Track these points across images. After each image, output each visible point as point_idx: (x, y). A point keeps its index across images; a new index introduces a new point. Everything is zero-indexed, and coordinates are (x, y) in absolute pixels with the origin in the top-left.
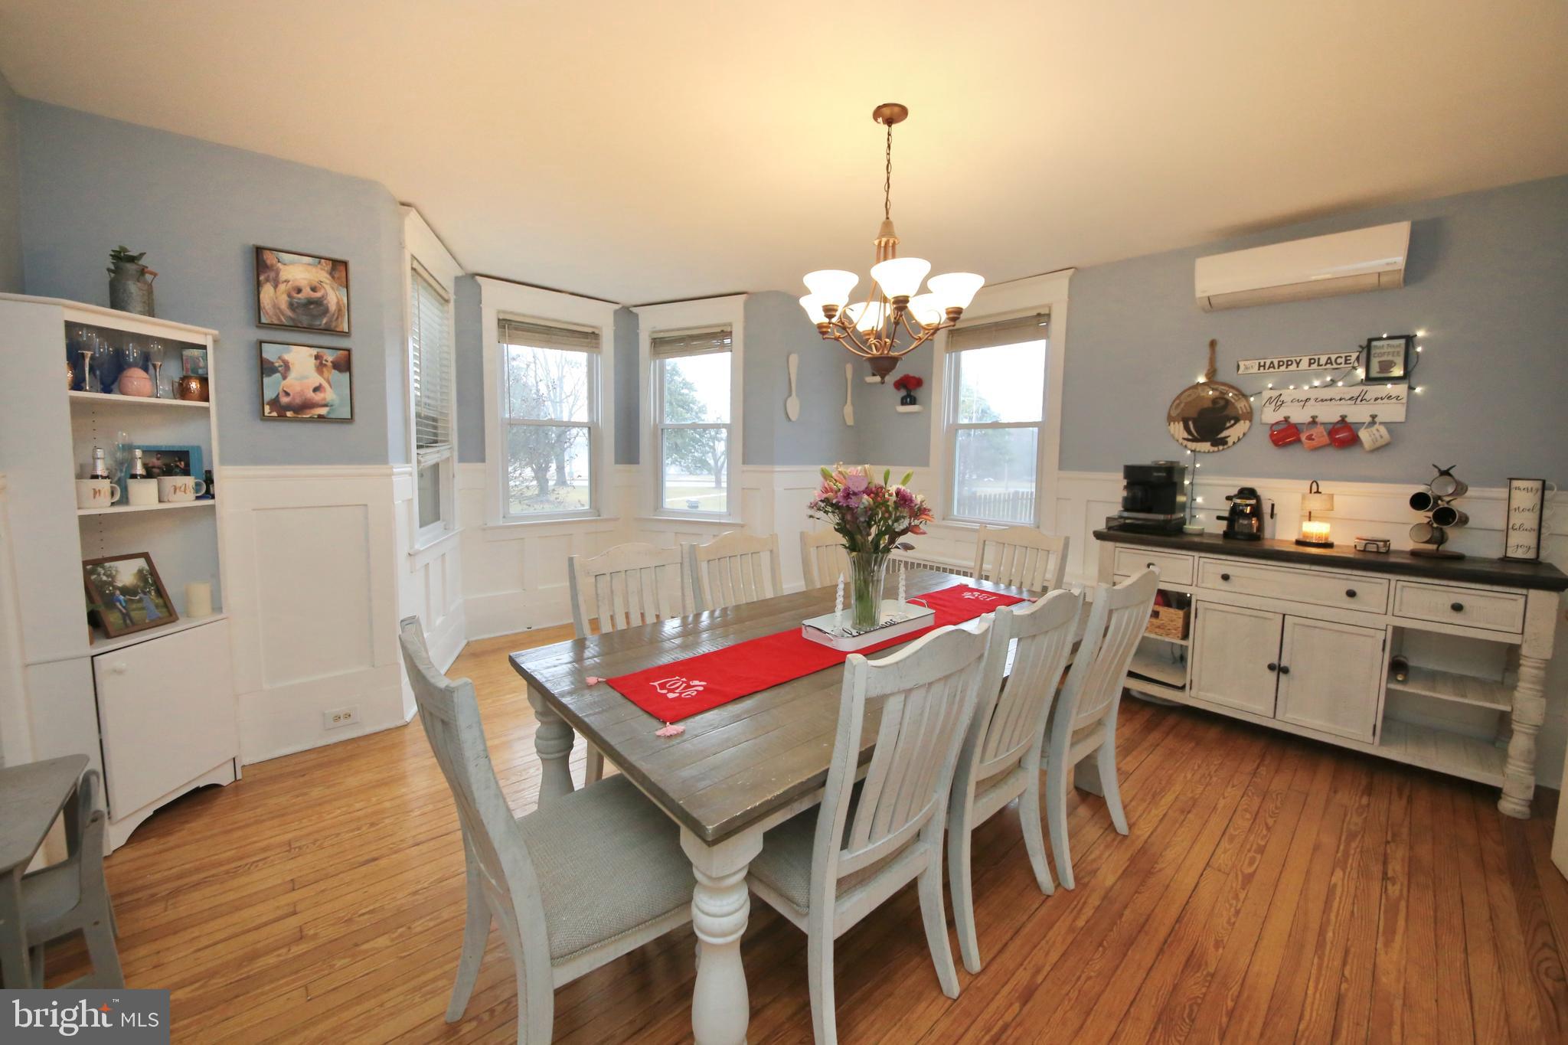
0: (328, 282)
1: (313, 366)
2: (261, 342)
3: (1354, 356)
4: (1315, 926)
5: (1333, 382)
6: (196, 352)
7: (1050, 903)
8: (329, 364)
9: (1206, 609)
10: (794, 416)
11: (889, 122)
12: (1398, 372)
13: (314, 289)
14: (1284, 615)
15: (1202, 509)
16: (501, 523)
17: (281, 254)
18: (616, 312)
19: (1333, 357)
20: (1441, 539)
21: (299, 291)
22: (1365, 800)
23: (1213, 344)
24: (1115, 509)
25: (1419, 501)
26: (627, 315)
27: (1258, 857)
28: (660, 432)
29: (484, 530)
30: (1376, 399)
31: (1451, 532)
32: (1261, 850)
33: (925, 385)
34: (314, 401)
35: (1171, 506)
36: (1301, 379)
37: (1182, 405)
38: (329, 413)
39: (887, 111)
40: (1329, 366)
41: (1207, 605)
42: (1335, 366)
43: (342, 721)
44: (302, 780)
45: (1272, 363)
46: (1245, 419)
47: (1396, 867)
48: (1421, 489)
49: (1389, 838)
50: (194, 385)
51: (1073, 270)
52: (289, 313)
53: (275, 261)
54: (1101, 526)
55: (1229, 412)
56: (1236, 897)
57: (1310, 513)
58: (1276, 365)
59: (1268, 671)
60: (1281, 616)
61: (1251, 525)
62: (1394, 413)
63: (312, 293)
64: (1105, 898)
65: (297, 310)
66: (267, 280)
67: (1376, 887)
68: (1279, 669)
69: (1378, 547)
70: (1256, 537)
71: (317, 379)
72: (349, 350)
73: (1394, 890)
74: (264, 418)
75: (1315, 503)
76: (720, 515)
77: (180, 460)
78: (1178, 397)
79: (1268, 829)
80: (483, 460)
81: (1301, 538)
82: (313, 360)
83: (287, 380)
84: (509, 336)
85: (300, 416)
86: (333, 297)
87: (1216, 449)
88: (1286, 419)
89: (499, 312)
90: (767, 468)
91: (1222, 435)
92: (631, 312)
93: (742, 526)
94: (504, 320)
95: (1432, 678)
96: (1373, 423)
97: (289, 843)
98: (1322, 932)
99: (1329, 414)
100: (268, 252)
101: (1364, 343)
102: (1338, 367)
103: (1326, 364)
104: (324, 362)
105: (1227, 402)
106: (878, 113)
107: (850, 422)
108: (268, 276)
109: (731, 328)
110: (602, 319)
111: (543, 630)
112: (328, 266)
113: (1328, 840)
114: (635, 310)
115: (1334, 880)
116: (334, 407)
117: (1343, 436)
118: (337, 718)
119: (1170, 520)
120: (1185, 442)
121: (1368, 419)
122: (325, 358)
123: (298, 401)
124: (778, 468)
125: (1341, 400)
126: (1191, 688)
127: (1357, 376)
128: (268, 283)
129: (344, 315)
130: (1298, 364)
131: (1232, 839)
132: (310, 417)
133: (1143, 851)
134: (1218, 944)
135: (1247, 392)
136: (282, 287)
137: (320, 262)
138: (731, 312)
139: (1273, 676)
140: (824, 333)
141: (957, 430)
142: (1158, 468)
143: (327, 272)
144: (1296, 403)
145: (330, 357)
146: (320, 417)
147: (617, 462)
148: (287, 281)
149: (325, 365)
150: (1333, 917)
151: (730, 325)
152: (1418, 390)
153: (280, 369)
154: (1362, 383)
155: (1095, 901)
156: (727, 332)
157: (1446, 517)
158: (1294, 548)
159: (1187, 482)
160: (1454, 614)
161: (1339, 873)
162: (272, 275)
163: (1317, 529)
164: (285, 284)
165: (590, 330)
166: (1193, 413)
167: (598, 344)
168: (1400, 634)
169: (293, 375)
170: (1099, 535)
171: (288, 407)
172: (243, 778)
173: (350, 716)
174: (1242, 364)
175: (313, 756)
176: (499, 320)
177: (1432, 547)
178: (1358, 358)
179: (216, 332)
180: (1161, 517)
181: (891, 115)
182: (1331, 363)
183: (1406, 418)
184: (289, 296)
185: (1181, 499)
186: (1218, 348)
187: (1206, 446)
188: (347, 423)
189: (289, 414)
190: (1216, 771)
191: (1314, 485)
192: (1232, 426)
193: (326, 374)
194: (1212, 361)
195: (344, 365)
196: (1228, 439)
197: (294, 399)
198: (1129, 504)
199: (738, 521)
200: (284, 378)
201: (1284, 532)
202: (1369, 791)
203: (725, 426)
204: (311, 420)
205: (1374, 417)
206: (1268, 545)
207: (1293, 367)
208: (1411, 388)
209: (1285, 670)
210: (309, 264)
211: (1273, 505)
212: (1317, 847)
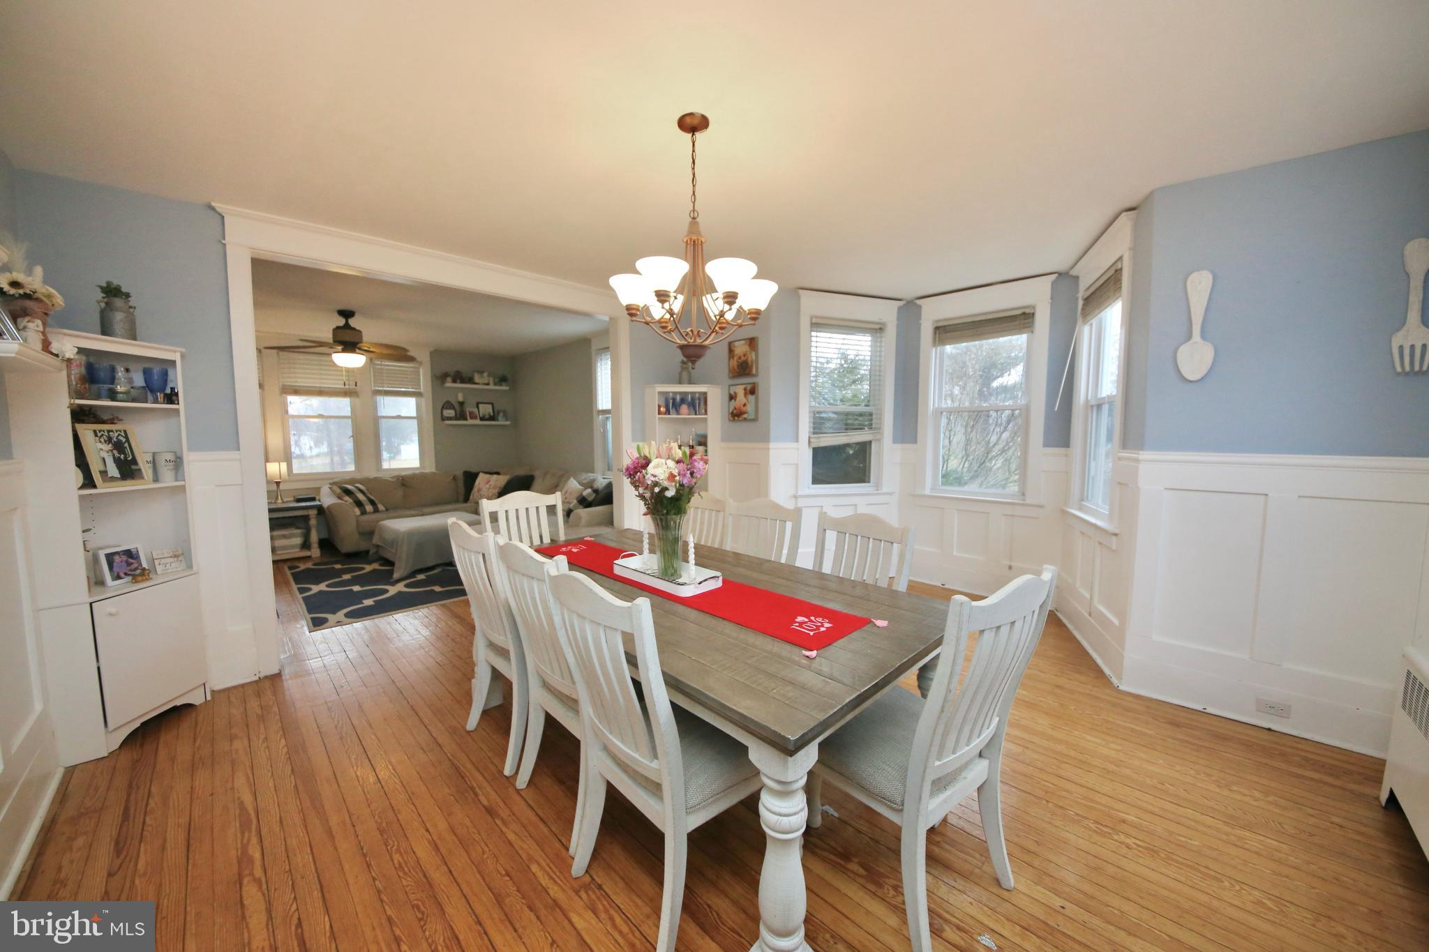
0: (749, 350)
1: (743, 394)
8: (749, 392)
11: (693, 130)
13: (744, 356)
21: (740, 358)
28: (1090, 410)
34: (744, 411)
38: (748, 416)
39: (689, 121)
52: (737, 370)
53: (733, 347)
65: (739, 368)
71: (744, 401)
82: (743, 391)
83: (736, 402)
85: (740, 419)
86: (752, 358)
89: (934, 322)
93: (1116, 535)
109: (1122, 263)
112: (749, 343)
116: (750, 414)
122: (747, 389)
128: (732, 358)
129: (755, 365)
136: (735, 358)
137: (746, 342)
143: (748, 346)
145: (749, 387)
146: (745, 418)
147: (1046, 445)
148: (737, 355)
153: (734, 397)
156: (1120, 270)
162: (732, 354)
167: (1031, 323)
169: (738, 399)
171: (737, 415)
176: (934, 328)
181: (693, 124)
184: (737, 362)
189: (736, 418)
193: (747, 397)
195: (754, 391)
197: (737, 411)
210: (743, 344)
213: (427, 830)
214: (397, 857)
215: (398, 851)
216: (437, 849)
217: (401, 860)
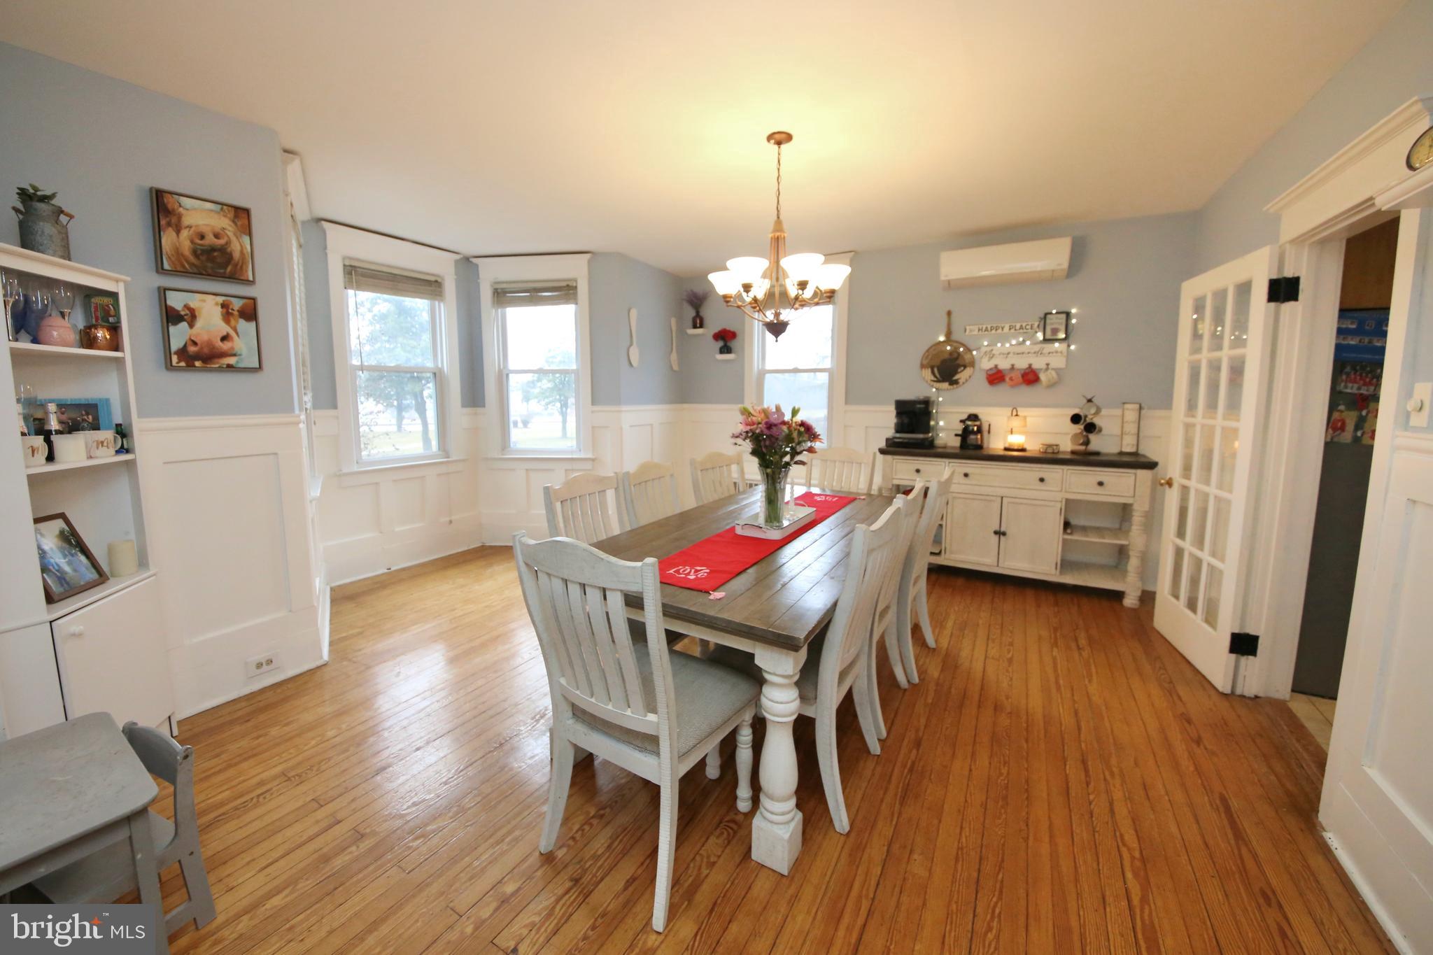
0: (230, 229)
1: (220, 314)
2: (165, 289)
3: (1036, 324)
4: (1052, 679)
5: (1024, 341)
6: (106, 300)
7: (907, 693)
8: (236, 313)
9: (954, 498)
10: (635, 363)
11: (779, 143)
12: (1062, 335)
13: (217, 236)
14: (1002, 498)
15: (943, 429)
16: (356, 468)
17: (182, 198)
18: (457, 262)
19: (1024, 325)
20: (1087, 443)
21: (202, 237)
22: (1056, 609)
23: (949, 313)
24: (890, 432)
25: (1076, 419)
26: (467, 264)
27: (1012, 648)
28: (505, 376)
29: (340, 476)
30: (1049, 353)
31: (1092, 437)
32: (1011, 644)
33: (739, 337)
34: (223, 351)
35: (927, 429)
36: (1005, 339)
37: (930, 357)
38: (237, 362)
39: (777, 136)
40: (1021, 331)
41: (954, 495)
42: (1025, 331)
43: (265, 667)
44: (249, 724)
45: (987, 328)
46: (970, 367)
47: (1083, 642)
48: (1076, 411)
49: (1075, 628)
50: (101, 334)
51: (853, 253)
52: (192, 259)
53: (176, 206)
54: (883, 444)
55: (959, 362)
56: (1007, 671)
57: (1012, 429)
58: (989, 329)
59: (993, 534)
60: (999, 499)
61: (977, 439)
62: (1058, 362)
63: (216, 240)
64: (937, 684)
65: (201, 257)
66: (169, 224)
67: (1076, 655)
68: (1000, 533)
69: (1053, 449)
70: (980, 447)
71: (225, 329)
72: (254, 299)
73: (1085, 654)
74: (169, 367)
75: (1016, 423)
76: (572, 452)
77: (87, 414)
78: (928, 351)
79: (1011, 632)
80: (335, 407)
81: (1007, 446)
82: (219, 308)
83: (195, 328)
84: (356, 282)
85: (208, 366)
86: (238, 245)
87: (951, 387)
88: (996, 366)
89: (344, 258)
90: (616, 408)
91: (955, 378)
92: (471, 262)
93: (593, 460)
94: (351, 266)
95: (1084, 529)
96: (1047, 369)
97: (283, 774)
98: (1057, 683)
99: (1022, 364)
100: (169, 195)
101: (1042, 316)
102: (1026, 331)
103: (1020, 329)
104: (230, 311)
105: (959, 354)
106: (769, 138)
107: (676, 368)
108: (170, 220)
109: (576, 283)
110: (442, 266)
111: (404, 569)
112: (231, 215)
113: (1045, 633)
114: (474, 260)
115: (1054, 653)
116: (242, 357)
117: (1030, 377)
118: (259, 665)
119: (927, 439)
120: (932, 383)
121: (1044, 367)
122: (231, 307)
123: (206, 350)
124: (624, 408)
125: (1029, 353)
126: (945, 553)
127: (1038, 338)
128: (170, 229)
129: (248, 262)
130: (1003, 328)
131: (993, 641)
132: (219, 367)
133: (947, 655)
134: (1007, 698)
135: (971, 348)
136: (185, 233)
137: (222, 209)
138: (575, 269)
139: (996, 537)
140: (727, 302)
141: (764, 374)
142: (920, 402)
143: (230, 219)
144: (1002, 356)
145: (237, 304)
146: (229, 366)
147: (464, 405)
148: (190, 227)
149: (232, 314)
150: (1059, 671)
151: (576, 280)
152: (1073, 347)
153: (185, 317)
154: (1041, 342)
155: (932, 687)
156: (572, 287)
157: (1090, 428)
158: (1002, 453)
159: (934, 411)
160: (1099, 487)
161: (1055, 650)
162: (174, 220)
163: (1017, 440)
164: (188, 229)
165: (433, 279)
166: (937, 362)
167: (441, 292)
168: (1070, 505)
169: (199, 324)
170: (882, 451)
171: (197, 357)
172: (179, 733)
173: (272, 662)
174: (968, 328)
175: (243, 704)
176: (344, 265)
177: (1083, 448)
178: (1038, 326)
179: (128, 279)
180: (921, 436)
181: (780, 139)
182: (1023, 329)
183: (1067, 365)
184: (192, 242)
185: (932, 423)
186: (953, 316)
187: (945, 385)
188: (256, 372)
189: (198, 364)
190: (970, 604)
191: (1015, 411)
192: (962, 371)
193: (233, 322)
194: (949, 325)
195: (250, 313)
196: (960, 381)
197: (202, 348)
198: (900, 428)
199: (590, 456)
200: (191, 326)
201: (996, 444)
202: (1056, 604)
203: (573, 371)
204: (220, 369)
205: (1048, 365)
206: (985, 452)
207: (1000, 331)
208: (1069, 346)
209: (1004, 534)
210: (212, 211)
211: (990, 425)
212: (1040, 638)
213: (971, 770)
214: (1004, 771)
215: (1001, 774)
216: (973, 754)
217: (1002, 767)
